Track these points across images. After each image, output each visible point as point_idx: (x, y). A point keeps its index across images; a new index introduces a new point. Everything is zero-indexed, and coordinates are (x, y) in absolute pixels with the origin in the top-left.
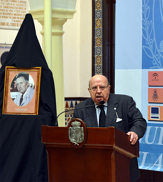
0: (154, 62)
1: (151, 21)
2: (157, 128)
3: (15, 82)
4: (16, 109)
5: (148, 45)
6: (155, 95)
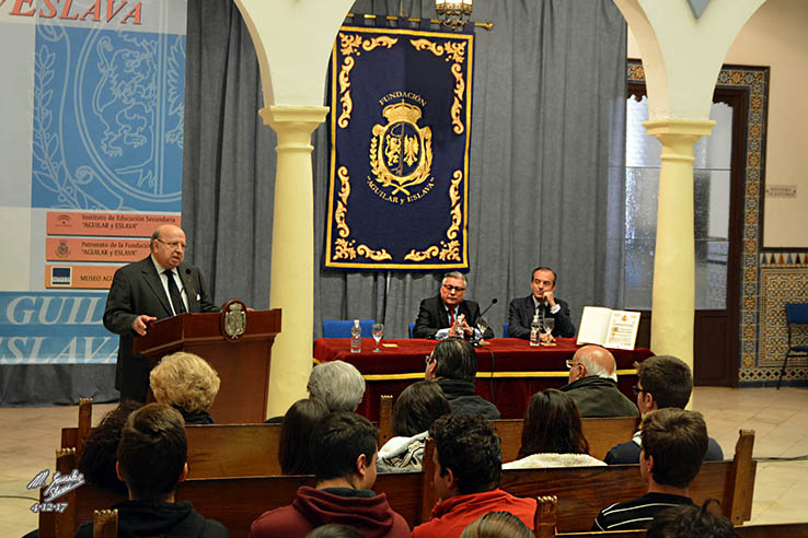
1: (55, 134)
2: (64, 299)
5: (47, 171)
6: (63, 249)
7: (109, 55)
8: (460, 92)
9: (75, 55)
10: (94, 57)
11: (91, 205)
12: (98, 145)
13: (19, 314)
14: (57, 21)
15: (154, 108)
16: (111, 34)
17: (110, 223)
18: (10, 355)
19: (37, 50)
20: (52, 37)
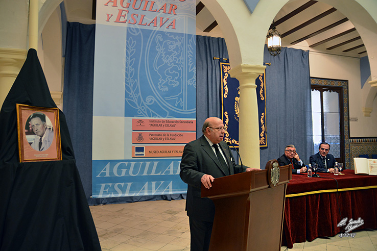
0: (139, 112)
1: (136, 80)
2: (141, 163)
3: (30, 123)
4: (35, 155)
5: (132, 99)
6: (140, 137)
7: (161, 43)
8: (262, 86)
9: (145, 42)
10: (154, 43)
11: (154, 115)
12: (156, 85)
13: (119, 172)
14: (137, 26)
15: (182, 68)
16: (162, 33)
17: (163, 124)
18: (116, 192)
19: (127, 39)
20: (134, 33)
